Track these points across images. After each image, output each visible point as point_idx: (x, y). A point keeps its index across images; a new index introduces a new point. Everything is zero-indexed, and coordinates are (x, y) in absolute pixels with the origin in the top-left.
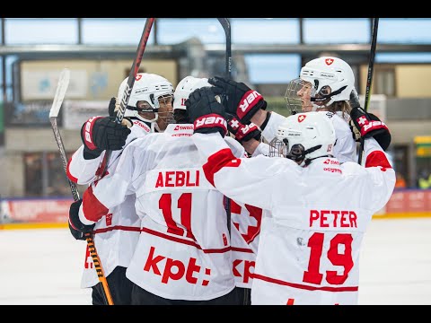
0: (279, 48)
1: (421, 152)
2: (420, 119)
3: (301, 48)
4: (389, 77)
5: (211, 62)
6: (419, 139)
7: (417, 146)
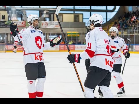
0: (34, 9)
1: (68, 35)
2: (69, 28)
3: (40, 9)
4: (61, 16)
5: (17, 12)
6: (68, 32)
7: (67, 34)
